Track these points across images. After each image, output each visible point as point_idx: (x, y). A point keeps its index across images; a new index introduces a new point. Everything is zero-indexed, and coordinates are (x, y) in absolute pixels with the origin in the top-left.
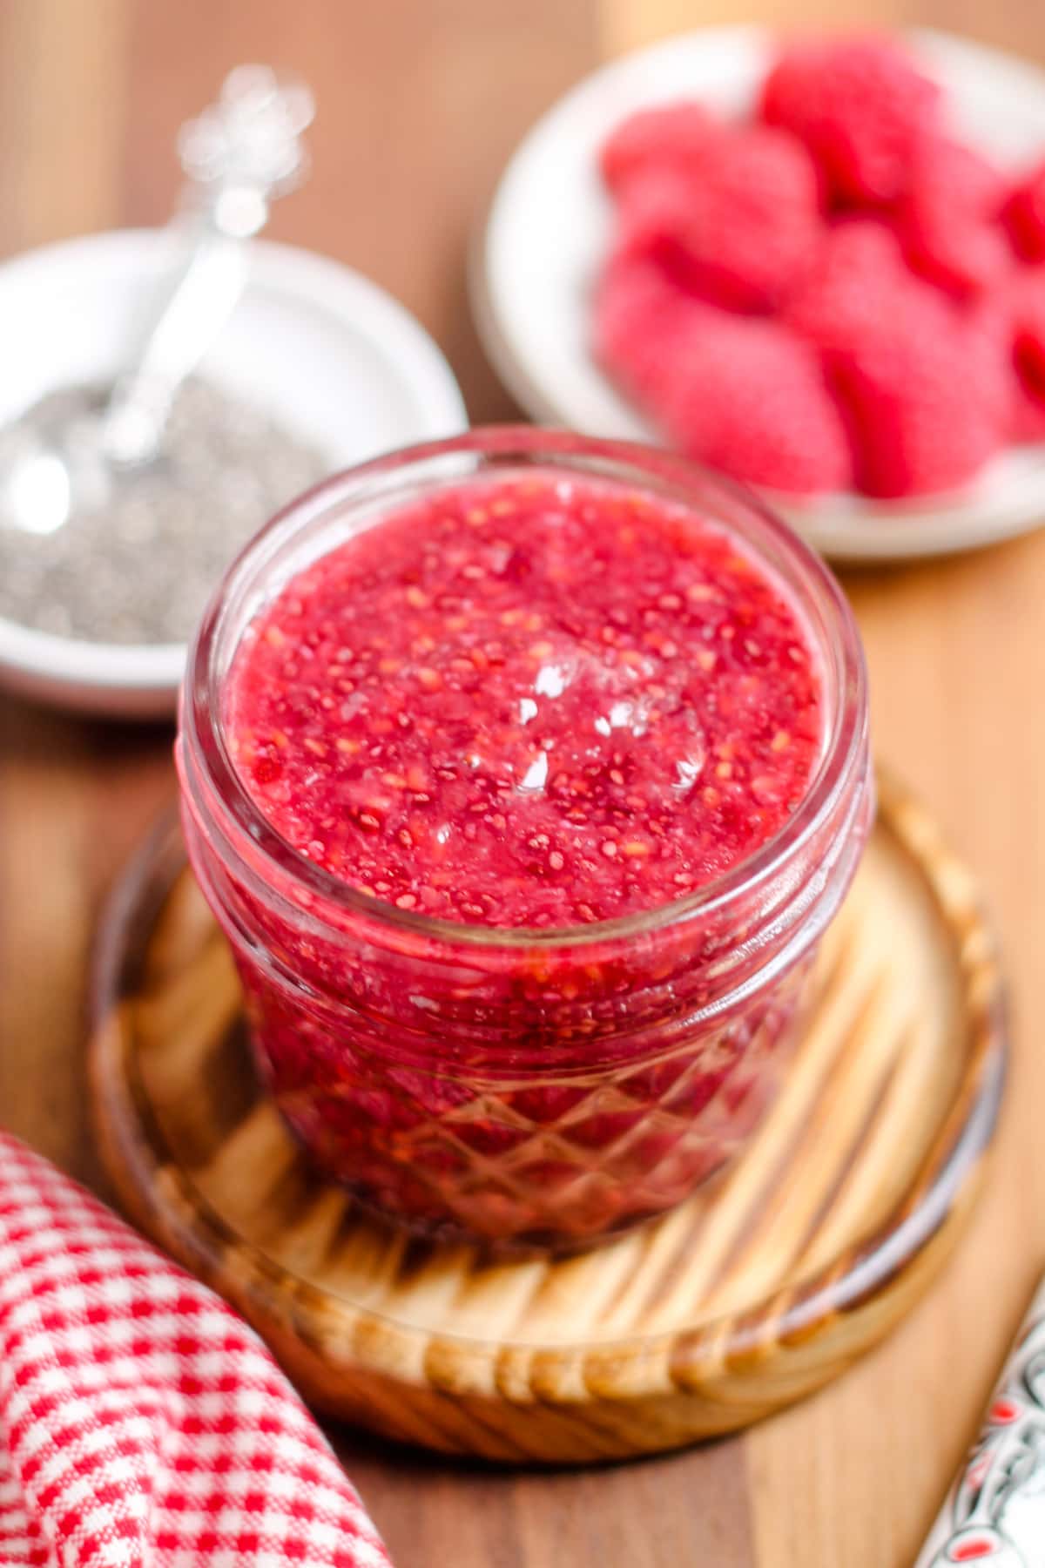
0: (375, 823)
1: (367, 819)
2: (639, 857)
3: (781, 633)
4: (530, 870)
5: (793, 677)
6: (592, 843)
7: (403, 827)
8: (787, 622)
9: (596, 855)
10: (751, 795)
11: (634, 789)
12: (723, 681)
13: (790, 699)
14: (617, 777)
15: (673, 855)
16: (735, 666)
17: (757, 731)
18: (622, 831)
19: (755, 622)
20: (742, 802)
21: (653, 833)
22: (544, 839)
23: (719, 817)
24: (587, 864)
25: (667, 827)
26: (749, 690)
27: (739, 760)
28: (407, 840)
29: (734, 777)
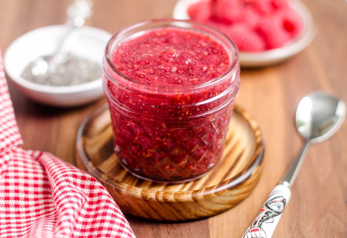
0: (143, 77)
1: (141, 76)
2: (196, 81)
3: (220, 50)
4: (175, 83)
5: (224, 55)
6: (186, 79)
7: (149, 77)
8: (221, 47)
9: (187, 80)
10: (217, 72)
11: (194, 72)
12: (210, 56)
13: (223, 59)
14: (190, 70)
15: (203, 80)
16: (212, 54)
17: (217, 63)
18: (192, 77)
19: (215, 48)
20: (216, 73)
21: (198, 78)
22: (177, 78)
23: (211, 75)
24: (186, 82)
25: (201, 77)
26: (215, 57)
27: (214, 67)
28: (150, 79)
29: (213, 70)
